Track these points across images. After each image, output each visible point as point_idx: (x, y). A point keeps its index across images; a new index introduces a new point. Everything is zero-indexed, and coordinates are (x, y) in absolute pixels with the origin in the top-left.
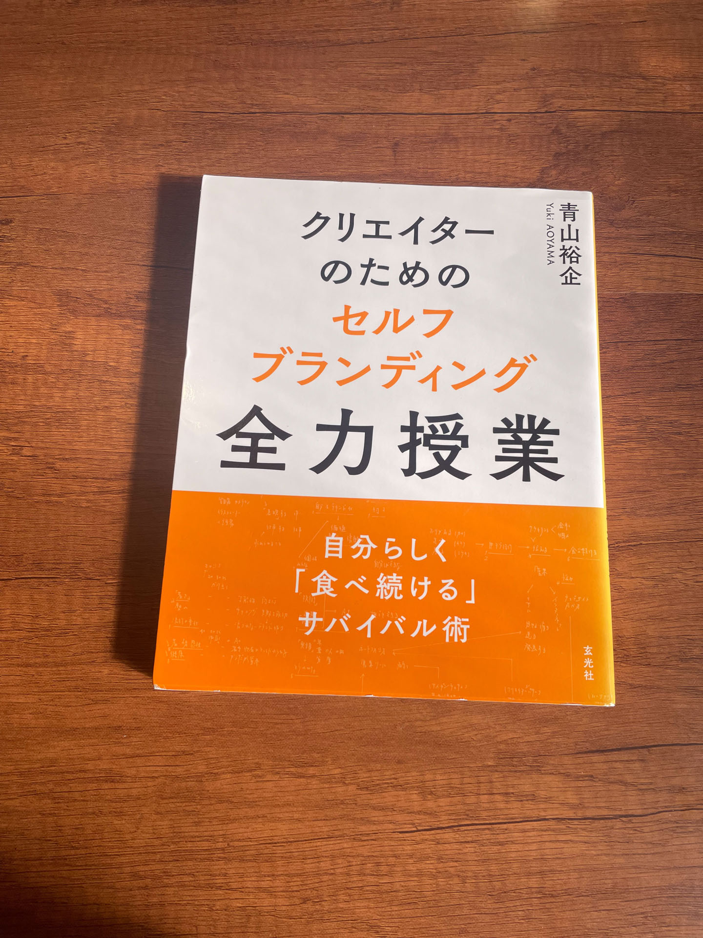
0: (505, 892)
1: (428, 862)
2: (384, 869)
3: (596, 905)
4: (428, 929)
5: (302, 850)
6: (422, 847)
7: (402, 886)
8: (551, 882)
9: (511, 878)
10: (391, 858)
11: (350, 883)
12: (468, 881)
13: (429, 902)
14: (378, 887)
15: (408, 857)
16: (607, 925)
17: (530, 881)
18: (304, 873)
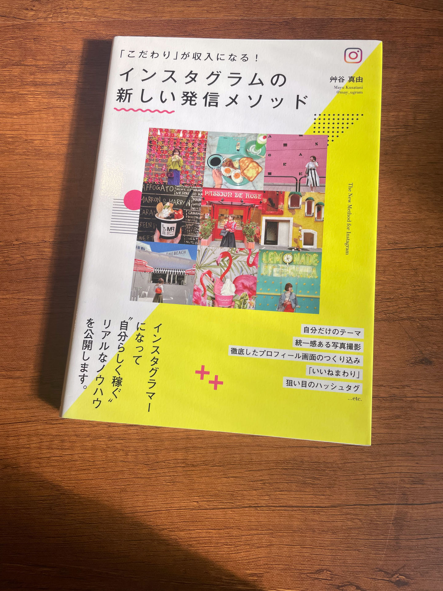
0: (157, 462)
1: (101, 440)
2: (67, 445)
3: (227, 473)
4: (97, 488)
5: (6, 430)
6: (97, 429)
7: (80, 457)
8: (192, 456)
9: (163, 452)
10: (73, 437)
11: (41, 455)
12: (130, 454)
13: (99, 469)
14: (61, 458)
15: (86, 436)
16: (234, 489)
17: (177, 454)
18: (7, 447)
